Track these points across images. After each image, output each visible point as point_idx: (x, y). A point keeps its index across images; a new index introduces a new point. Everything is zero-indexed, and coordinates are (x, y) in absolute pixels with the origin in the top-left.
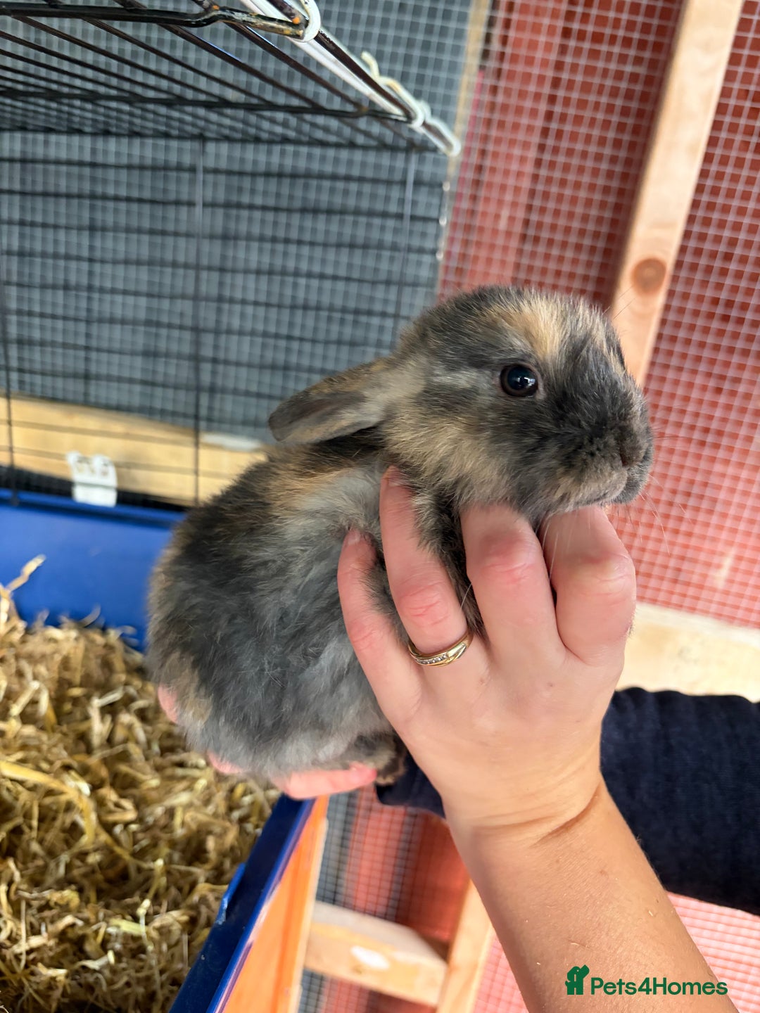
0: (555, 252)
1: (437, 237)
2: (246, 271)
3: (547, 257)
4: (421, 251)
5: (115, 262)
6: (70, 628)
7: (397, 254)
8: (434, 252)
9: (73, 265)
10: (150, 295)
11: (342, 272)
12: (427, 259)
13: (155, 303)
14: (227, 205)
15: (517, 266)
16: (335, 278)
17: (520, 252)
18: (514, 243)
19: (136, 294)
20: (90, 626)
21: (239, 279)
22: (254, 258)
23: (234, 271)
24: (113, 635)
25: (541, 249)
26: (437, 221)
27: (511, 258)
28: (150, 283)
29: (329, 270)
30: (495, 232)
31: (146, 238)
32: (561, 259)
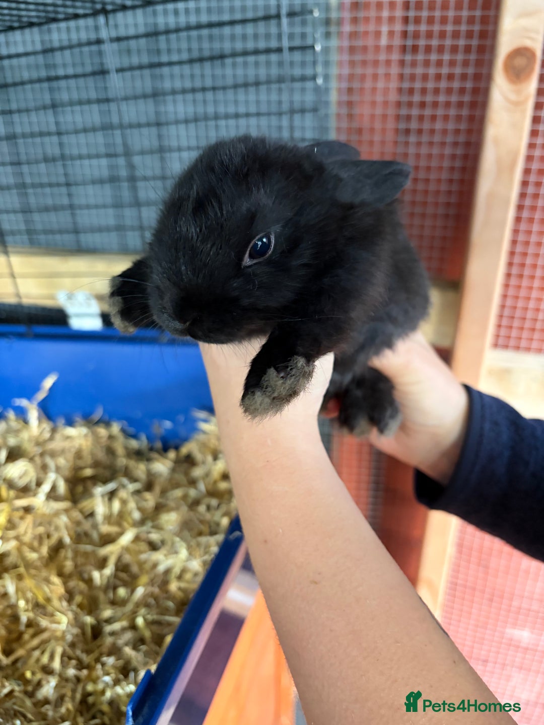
0: (434, 57)
1: (315, 63)
2: (177, 122)
3: (427, 63)
4: (303, 79)
5: (76, 132)
6: (81, 426)
7: (283, 86)
8: (314, 78)
9: (47, 139)
10: (108, 156)
11: (253, 109)
12: (309, 85)
13: (113, 161)
14: (152, 66)
15: (401, 77)
16: (247, 115)
17: (402, 63)
18: (395, 56)
19: (98, 156)
20: (97, 423)
21: (173, 129)
22: (181, 109)
23: (167, 124)
24: (116, 428)
25: (420, 57)
26: (313, 47)
27: (395, 70)
28: (107, 145)
29: (242, 110)
30: (377, 48)
31: (95, 107)
32: (439, 63)
